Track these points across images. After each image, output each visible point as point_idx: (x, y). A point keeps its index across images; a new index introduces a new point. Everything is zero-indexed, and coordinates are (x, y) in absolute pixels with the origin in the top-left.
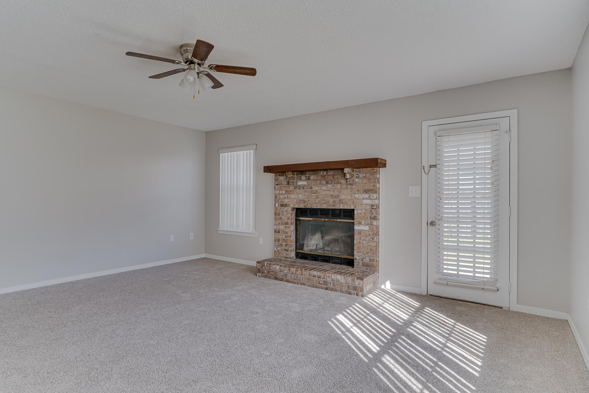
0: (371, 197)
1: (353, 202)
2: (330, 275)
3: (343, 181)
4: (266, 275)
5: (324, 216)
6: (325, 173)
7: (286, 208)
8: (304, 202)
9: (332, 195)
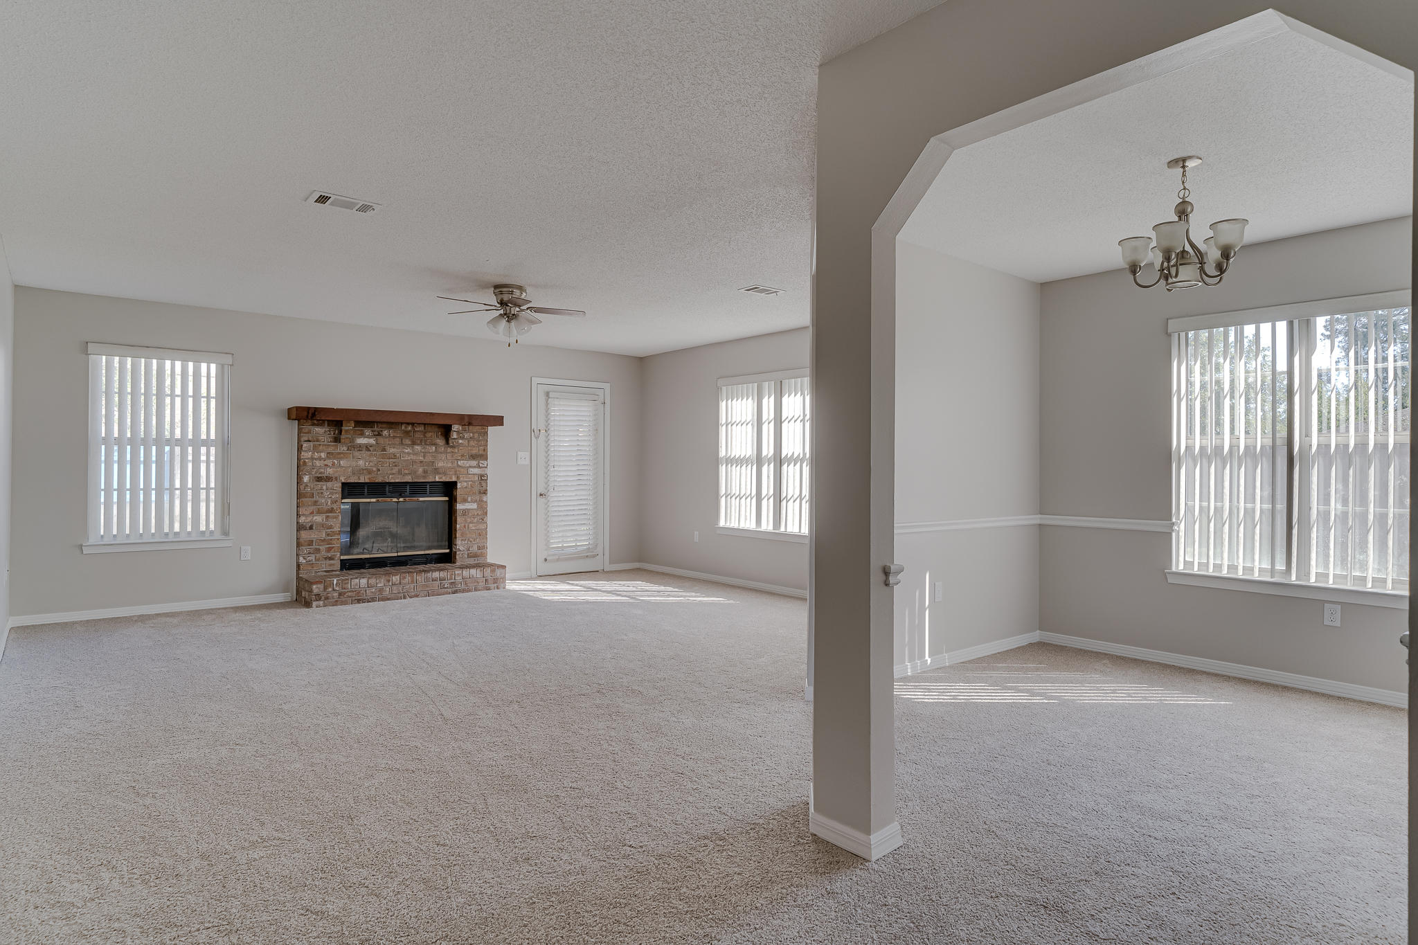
0: (481, 465)
1: (456, 472)
2: (461, 572)
3: (441, 442)
4: (336, 601)
5: (397, 494)
6: (410, 428)
7: (329, 484)
8: (370, 472)
9: (421, 462)
